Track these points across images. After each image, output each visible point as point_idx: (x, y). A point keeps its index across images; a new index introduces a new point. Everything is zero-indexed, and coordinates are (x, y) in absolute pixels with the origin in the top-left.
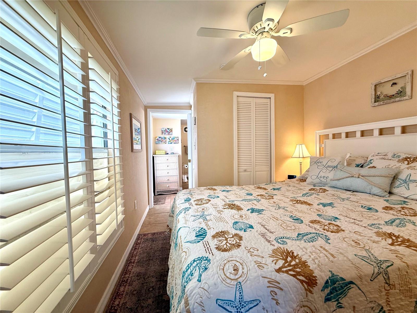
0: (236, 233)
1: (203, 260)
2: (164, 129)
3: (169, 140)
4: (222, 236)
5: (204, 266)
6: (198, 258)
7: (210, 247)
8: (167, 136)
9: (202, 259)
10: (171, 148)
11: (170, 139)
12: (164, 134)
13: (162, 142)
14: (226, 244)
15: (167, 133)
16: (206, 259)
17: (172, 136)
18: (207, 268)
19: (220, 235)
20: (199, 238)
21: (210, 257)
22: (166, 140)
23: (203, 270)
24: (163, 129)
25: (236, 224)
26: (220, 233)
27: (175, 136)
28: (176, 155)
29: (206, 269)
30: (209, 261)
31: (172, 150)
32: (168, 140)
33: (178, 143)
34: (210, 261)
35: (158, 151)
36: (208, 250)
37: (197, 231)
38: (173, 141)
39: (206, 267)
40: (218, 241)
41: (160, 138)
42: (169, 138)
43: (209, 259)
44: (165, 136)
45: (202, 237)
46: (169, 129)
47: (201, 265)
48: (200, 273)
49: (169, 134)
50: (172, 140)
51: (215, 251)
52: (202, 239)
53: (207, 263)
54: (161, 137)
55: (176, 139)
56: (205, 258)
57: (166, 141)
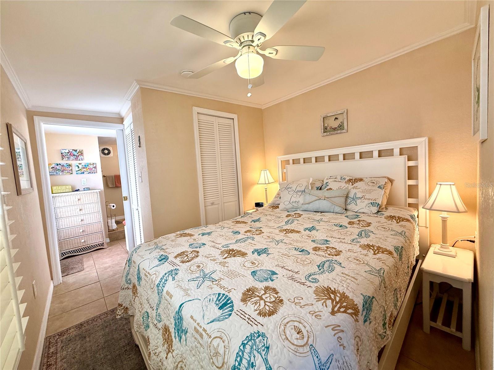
0: (265, 286)
1: (255, 339)
2: (67, 151)
3: (79, 168)
4: (253, 296)
5: (263, 346)
6: (247, 339)
7: (251, 317)
8: (74, 163)
9: (253, 338)
10: (82, 180)
11: (80, 166)
12: (67, 159)
13: (63, 171)
14: (265, 304)
15: (72, 157)
16: (258, 335)
17: (83, 162)
18: (268, 346)
19: (250, 295)
20: (226, 309)
21: (261, 330)
22: (71, 168)
23: (265, 352)
24: (63, 151)
25: (255, 275)
26: (247, 293)
27: (89, 162)
28: (95, 191)
29: (268, 348)
30: (263, 335)
31: (86, 184)
32: (75, 169)
33: (96, 172)
34: (265, 335)
35: (58, 187)
36: (251, 321)
37: (215, 300)
38: (85, 170)
39: (266, 346)
40: (253, 304)
41: (59, 166)
42: (78, 165)
43: (261, 333)
44: (69, 162)
45: (229, 307)
46: (76, 151)
47: (258, 346)
48: (264, 358)
49: (76, 159)
50: (84, 168)
51: (260, 319)
52: (231, 308)
53: (264, 340)
54: (60, 164)
55: (91, 166)
56: (256, 333)
57: (72, 170)
